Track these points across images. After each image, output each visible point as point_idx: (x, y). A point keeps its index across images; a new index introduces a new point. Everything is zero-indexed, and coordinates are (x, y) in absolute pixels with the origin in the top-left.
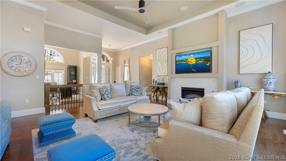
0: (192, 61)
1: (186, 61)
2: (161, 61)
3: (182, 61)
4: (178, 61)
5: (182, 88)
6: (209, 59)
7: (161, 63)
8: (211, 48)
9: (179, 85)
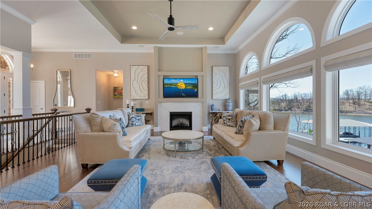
0: (182, 85)
1: (176, 85)
2: (139, 82)
3: (171, 84)
4: (167, 84)
5: (171, 113)
6: (196, 86)
7: (138, 84)
8: (197, 76)
9: (167, 110)
